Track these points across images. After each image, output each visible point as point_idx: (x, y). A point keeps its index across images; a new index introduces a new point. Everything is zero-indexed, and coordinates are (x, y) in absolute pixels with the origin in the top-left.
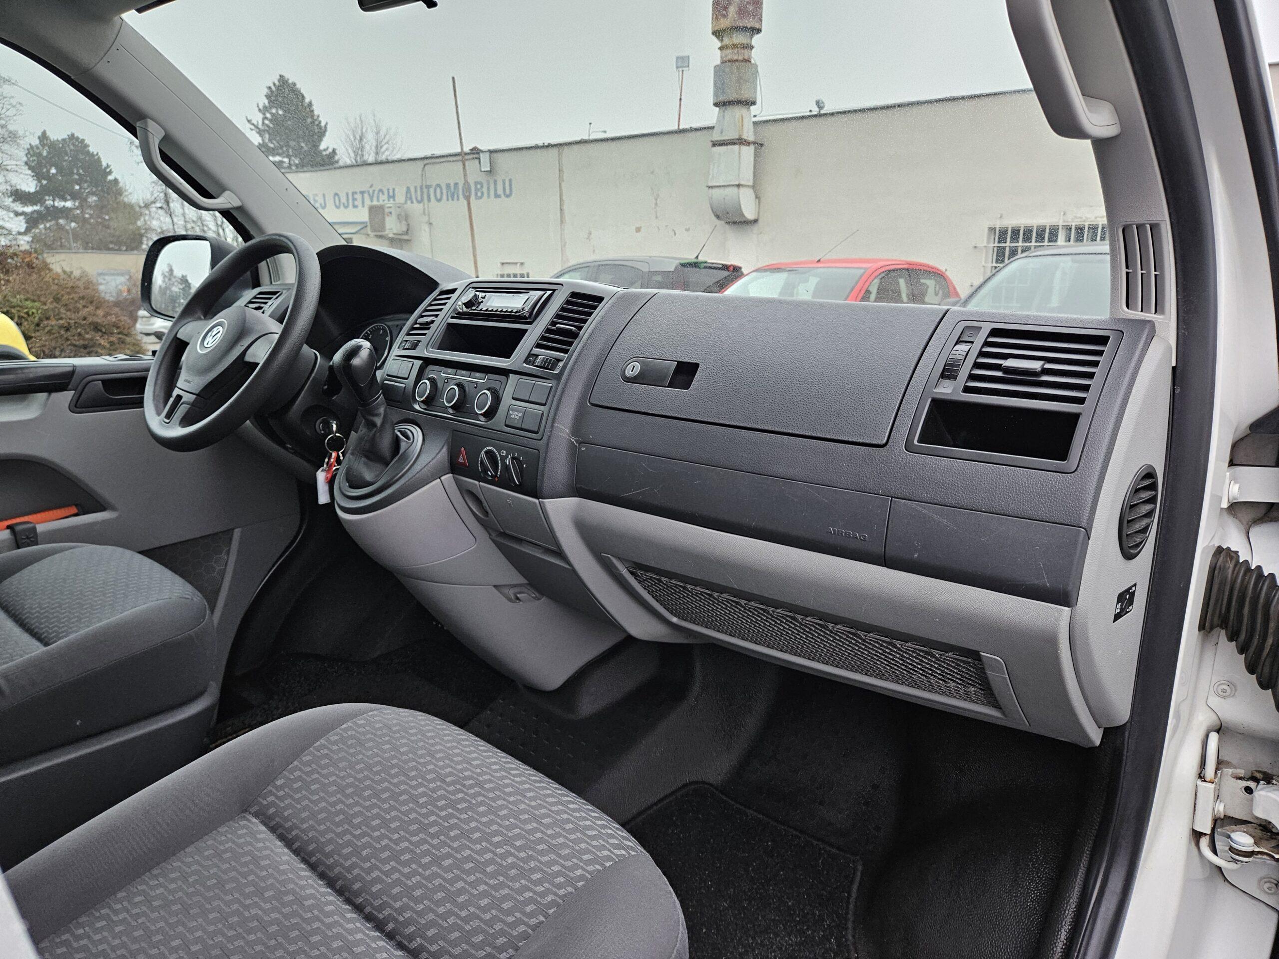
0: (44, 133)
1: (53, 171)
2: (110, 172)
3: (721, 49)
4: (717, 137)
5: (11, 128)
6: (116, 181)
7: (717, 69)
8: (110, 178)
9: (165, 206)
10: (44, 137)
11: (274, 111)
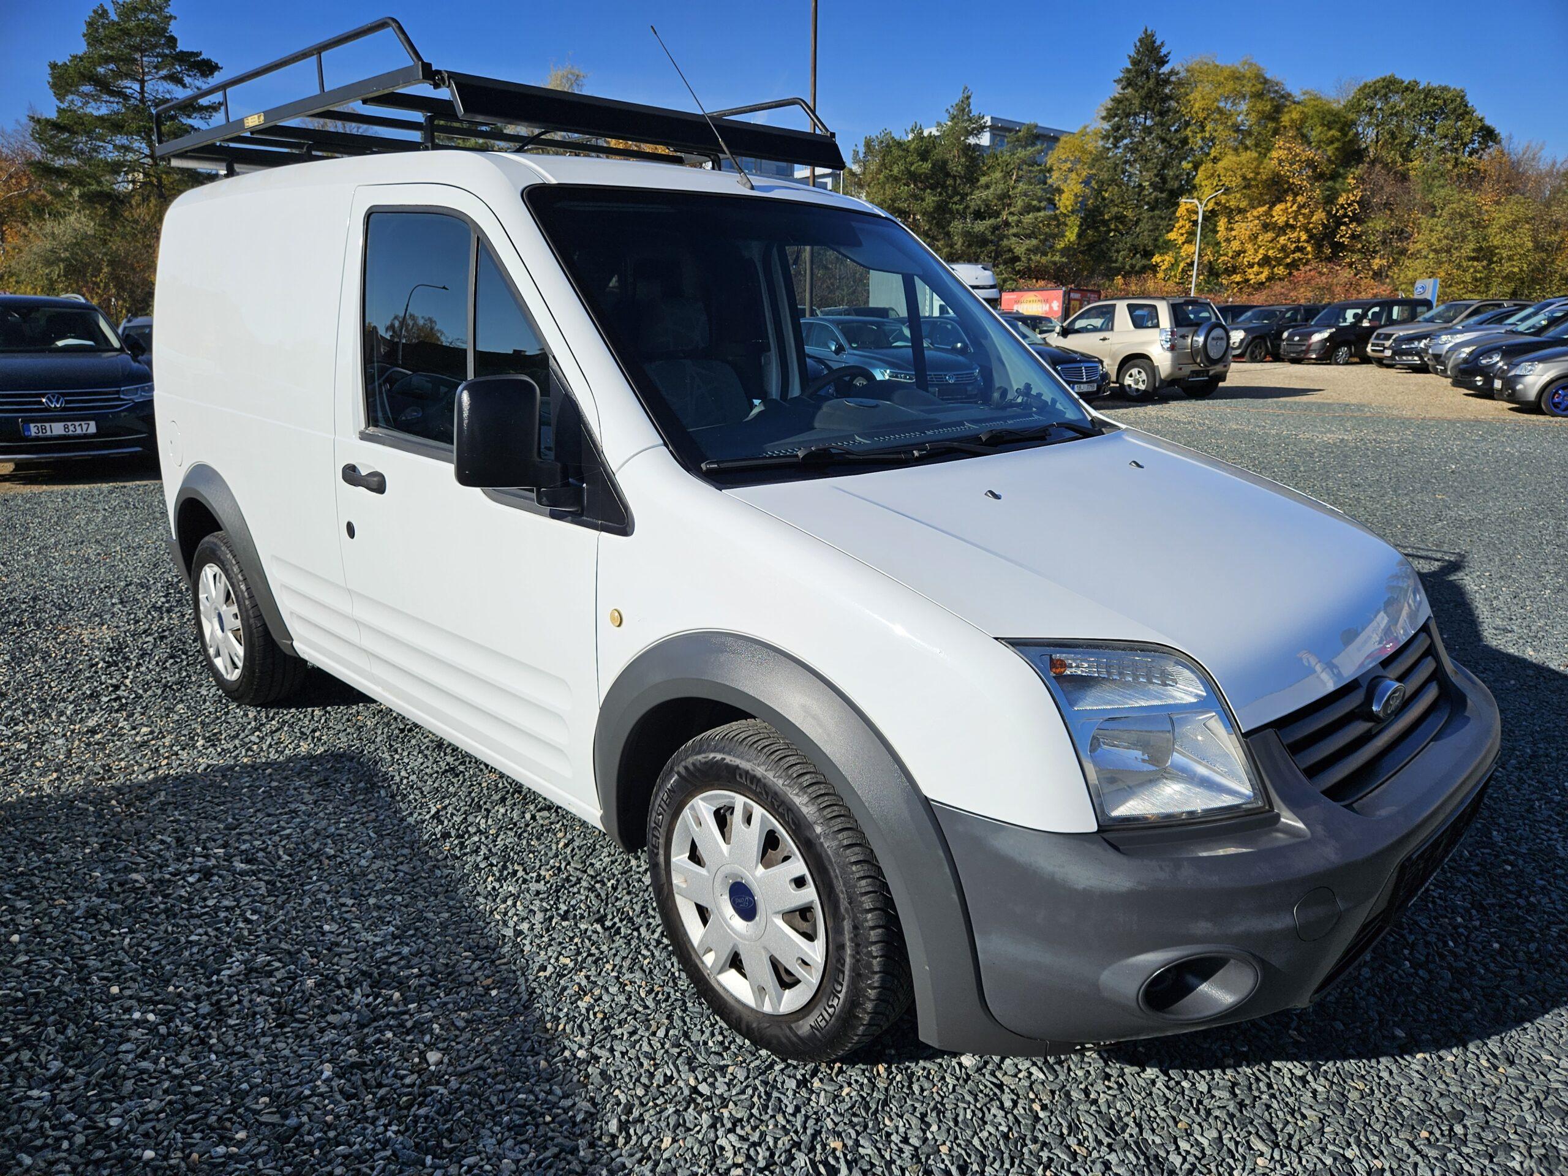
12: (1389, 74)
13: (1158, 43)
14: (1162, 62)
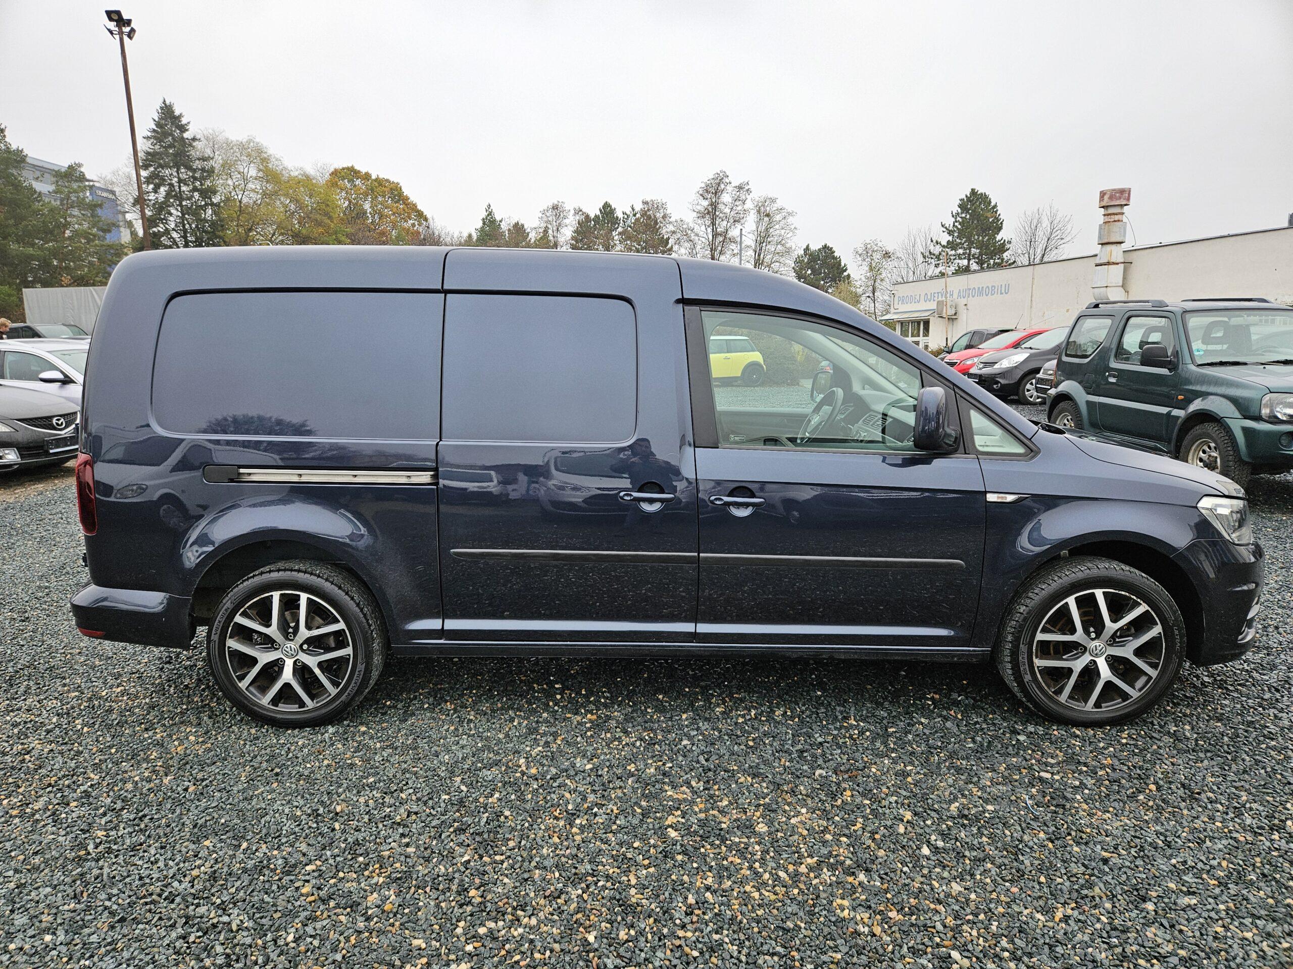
0: (808, 246)
1: (809, 272)
2: (846, 270)
3: (1104, 215)
4: (1098, 262)
5: (788, 245)
6: (849, 276)
7: (1100, 226)
8: (845, 274)
9: (871, 295)
10: (807, 248)
11: (963, 215)
12: (350, 165)
13: (177, 113)
14: (183, 129)
